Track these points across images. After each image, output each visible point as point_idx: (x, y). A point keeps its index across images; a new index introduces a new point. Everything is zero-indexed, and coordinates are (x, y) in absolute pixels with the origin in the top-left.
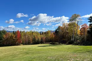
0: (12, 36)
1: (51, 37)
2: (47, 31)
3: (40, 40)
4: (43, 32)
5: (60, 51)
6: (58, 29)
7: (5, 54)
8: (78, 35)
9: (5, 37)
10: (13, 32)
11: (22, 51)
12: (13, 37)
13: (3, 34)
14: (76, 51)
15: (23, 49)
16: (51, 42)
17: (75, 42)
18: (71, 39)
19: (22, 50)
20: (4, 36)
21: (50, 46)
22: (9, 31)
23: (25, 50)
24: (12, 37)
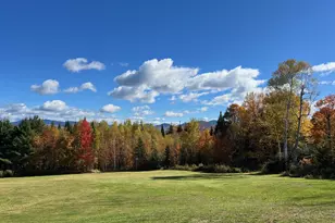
0: (63, 139)
1: (203, 143)
2: (188, 121)
3: (161, 155)
4: (171, 127)
5: (234, 197)
6: (227, 115)
7: (40, 201)
8: (303, 139)
9: (38, 143)
10: (67, 124)
11: (97, 194)
12: (66, 143)
13: (33, 131)
14: (298, 199)
15: (103, 186)
16: (201, 165)
17: (293, 166)
18: (275, 153)
19: (97, 190)
20: (38, 139)
21: (196, 177)
22: (53, 123)
23: (107, 189)
24: (61, 142)
